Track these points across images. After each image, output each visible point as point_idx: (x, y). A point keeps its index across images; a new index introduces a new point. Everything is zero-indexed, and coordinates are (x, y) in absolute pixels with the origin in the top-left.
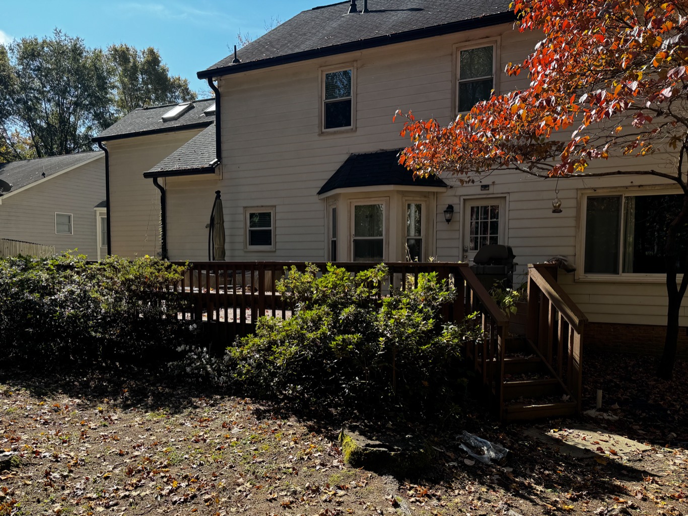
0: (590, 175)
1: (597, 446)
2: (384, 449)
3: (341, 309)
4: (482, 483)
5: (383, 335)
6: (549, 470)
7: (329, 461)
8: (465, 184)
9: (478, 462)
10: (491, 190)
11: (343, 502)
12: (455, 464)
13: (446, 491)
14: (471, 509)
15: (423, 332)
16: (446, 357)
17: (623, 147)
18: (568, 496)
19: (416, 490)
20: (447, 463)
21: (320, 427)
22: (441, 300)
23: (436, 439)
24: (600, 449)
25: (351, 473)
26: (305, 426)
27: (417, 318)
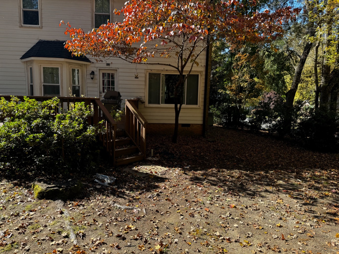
0: (148, 64)
1: (151, 171)
2: (56, 188)
3: (33, 121)
4: (103, 195)
5: (56, 133)
6: (132, 184)
7: (25, 199)
8: (98, 62)
9: (102, 186)
10: (111, 66)
11: (33, 218)
12: (92, 189)
13: (87, 202)
14: (98, 207)
15: (78, 130)
16: (89, 141)
17: (160, 54)
18: (138, 193)
19: (73, 204)
20: (88, 189)
21: (21, 183)
22: (86, 115)
23: (84, 179)
24: (151, 172)
25: (38, 203)
26: (11, 183)
27: (75, 124)
